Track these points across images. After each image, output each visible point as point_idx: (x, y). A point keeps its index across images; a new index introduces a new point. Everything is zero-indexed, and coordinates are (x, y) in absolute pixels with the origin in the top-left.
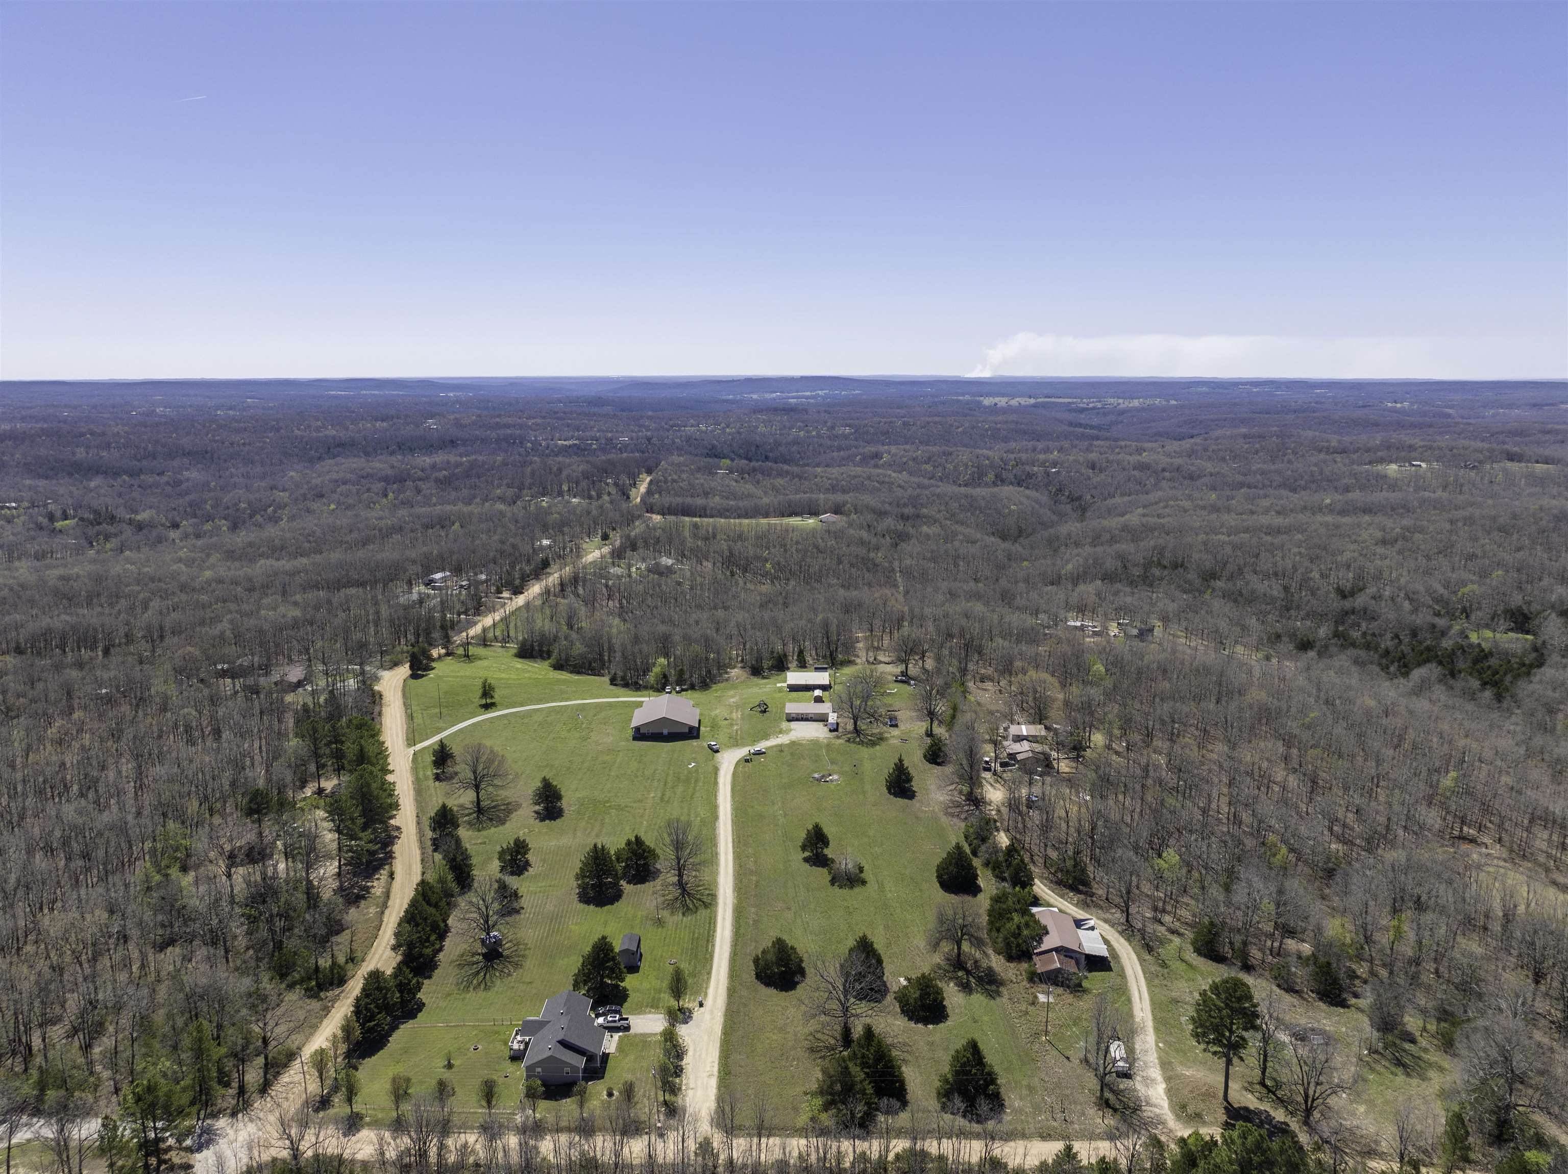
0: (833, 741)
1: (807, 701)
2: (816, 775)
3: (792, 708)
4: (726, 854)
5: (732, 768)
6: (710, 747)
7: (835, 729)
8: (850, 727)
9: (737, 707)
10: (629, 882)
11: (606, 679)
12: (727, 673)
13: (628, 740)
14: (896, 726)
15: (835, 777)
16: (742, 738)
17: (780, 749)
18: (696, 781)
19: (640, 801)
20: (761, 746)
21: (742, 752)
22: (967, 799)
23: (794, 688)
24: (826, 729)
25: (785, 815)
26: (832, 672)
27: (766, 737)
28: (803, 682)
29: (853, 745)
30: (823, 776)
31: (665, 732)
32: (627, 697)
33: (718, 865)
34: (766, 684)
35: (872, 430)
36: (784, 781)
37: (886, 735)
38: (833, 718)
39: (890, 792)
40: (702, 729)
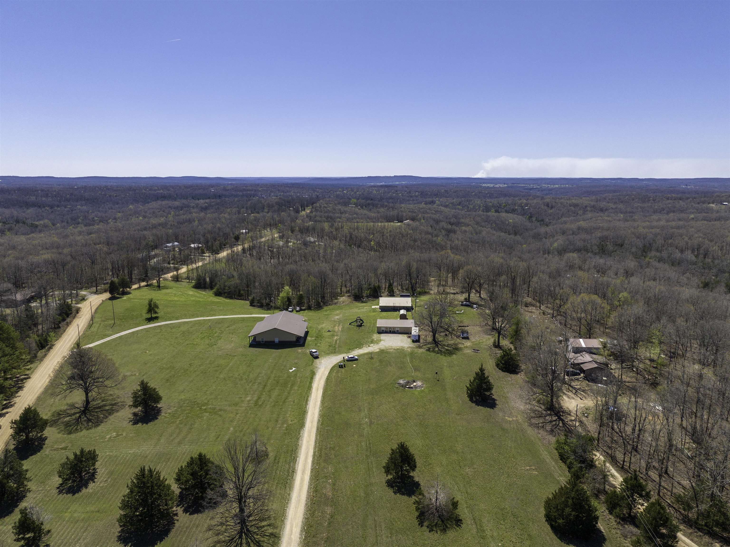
0: (416, 350)
1: (395, 318)
2: (401, 382)
3: (382, 323)
4: (304, 472)
5: (327, 373)
6: (311, 354)
7: (416, 340)
8: (430, 339)
9: (340, 322)
10: (186, 511)
11: (248, 302)
12: (336, 299)
13: (245, 346)
14: (467, 338)
15: (419, 383)
16: (340, 347)
17: (371, 356)
18: (293, 385)
19: (236, 404)
20: (355, 353)
21: (337, 359)
22: (547, 409)
23: (384, 309)
24: (409, 340)
25: (371, 423)
26: (414, 299)
27: (360, 346)
28: (391, 305)
29: (433, 354)
30: (408, 382)
31: (277, 340)
32: (257, 314)
33: (291, 487)
34: (364, 307)
35: (429, 194)
36: (372, 386)
37: (460, 346)
38: (415, 331)
39: (471, 400)
40: (309, 338)
